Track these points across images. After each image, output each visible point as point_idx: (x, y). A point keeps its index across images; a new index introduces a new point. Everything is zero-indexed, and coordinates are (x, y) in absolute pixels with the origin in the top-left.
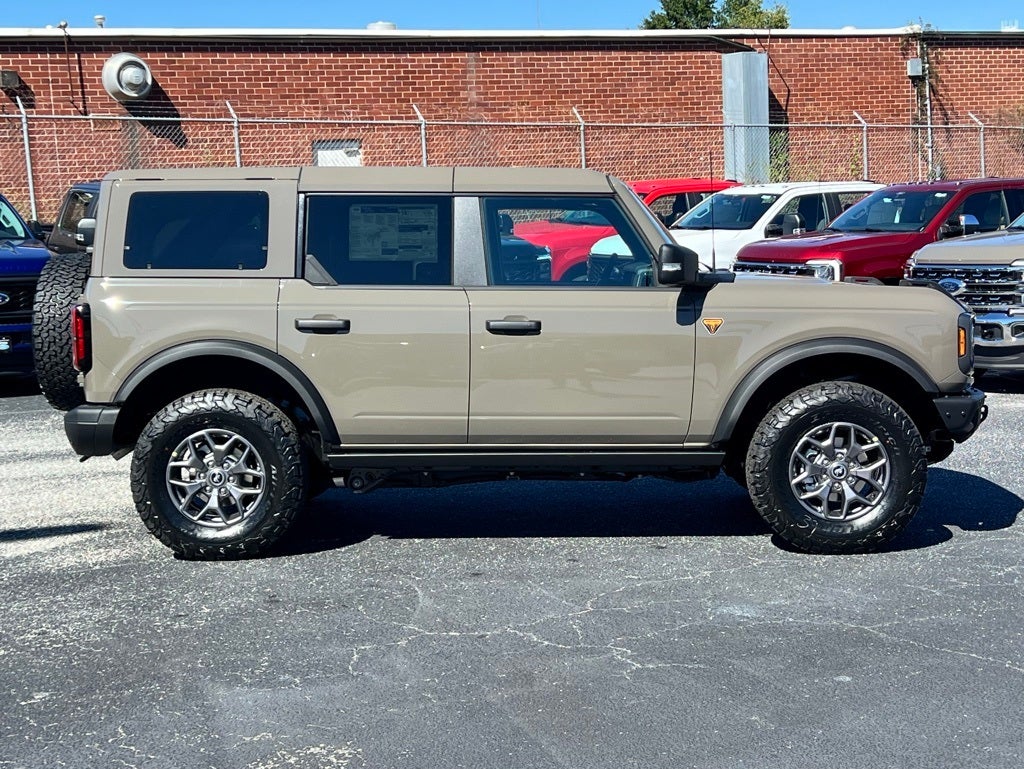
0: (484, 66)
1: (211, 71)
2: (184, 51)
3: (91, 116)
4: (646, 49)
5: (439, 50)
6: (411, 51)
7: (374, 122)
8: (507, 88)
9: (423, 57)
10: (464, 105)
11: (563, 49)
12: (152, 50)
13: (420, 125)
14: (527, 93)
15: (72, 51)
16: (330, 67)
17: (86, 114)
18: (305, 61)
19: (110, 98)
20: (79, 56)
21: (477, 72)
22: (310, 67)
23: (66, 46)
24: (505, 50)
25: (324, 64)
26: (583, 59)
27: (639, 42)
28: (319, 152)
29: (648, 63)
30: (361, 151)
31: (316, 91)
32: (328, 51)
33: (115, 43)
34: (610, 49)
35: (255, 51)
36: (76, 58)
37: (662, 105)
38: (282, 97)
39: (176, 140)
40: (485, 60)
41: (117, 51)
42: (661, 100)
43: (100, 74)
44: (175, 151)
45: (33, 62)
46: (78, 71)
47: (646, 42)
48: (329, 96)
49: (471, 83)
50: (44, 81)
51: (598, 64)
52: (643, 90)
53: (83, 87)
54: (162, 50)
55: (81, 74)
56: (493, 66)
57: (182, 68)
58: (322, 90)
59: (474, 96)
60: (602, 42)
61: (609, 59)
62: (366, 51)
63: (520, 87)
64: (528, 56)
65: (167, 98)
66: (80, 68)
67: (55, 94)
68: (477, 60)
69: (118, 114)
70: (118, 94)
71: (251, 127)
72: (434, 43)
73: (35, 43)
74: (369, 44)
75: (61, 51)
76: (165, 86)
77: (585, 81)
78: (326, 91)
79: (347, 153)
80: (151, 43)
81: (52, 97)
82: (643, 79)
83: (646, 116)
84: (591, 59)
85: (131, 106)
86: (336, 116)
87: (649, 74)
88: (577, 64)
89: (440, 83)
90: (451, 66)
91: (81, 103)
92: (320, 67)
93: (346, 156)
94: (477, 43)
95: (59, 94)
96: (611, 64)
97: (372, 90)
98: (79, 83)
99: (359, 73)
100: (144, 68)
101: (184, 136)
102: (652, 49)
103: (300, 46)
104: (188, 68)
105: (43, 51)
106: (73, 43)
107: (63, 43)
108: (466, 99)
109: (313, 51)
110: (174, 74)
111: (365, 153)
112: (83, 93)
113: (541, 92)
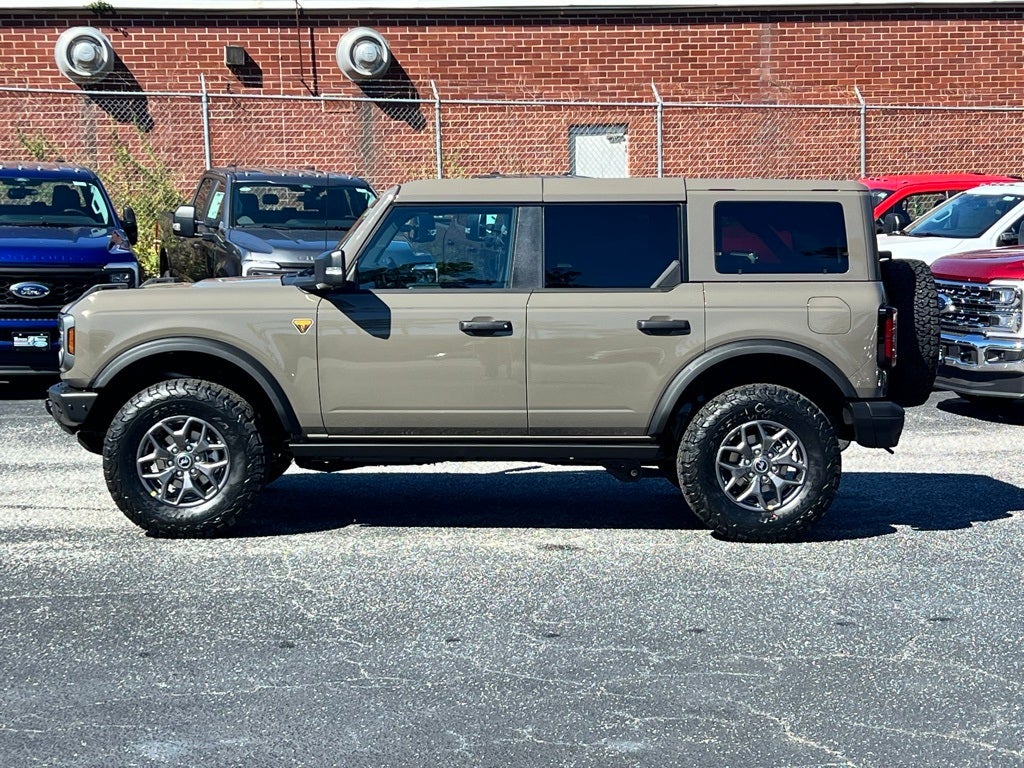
0: (782, 39)
1: (457, 47)
2: (428, 25)
3: (322, 96)
4: (994, 18)
5: (727, 21)
6: (693, 22)
7: (644, 104)
8: (810, 64)
9: (707, 29)
10: (755, 84)
11: (885, 19)
12: (393, 24)
13: (656, 107)
14: (835, 70)
15: (304, 25)
16: (595, 42)
17: (316, 94)
18: (566, 35)
19: (344, 77)
20: (312, 31)
21: (773, 46)
22: (572, 42)
23: (297, 20)
24: (809, 20)
25: (588, 38)
26: (910, 30)
27: (984, 10)
28: (578, 138)
29: (996, 35)
30: (626, 137)
31: (577, 69)
32: (593, 23)
33: (351, 17)
34: (946, 18)
35: (508, 24)
36: (309, 33)
37: (1011, 84)
38: (537, 76)
39: (416, 124)
40: (784, 32)
41: (354, 25)
42: (1010, 78)
43: (334, 51)
44: (413, 136)
45: (262, 37)
46: (310, 47)
47: (994, 10)
48: (592, 75)
49: (765, 59)
50: (273, 58)
51: (929, 36)
52: (987, 66)
53: (314, 64)
54: (403, 24)
55: (313, 51)
56: (793, 39)
57: (424, 43)
58: (583, 68)
59: (767, 74)
60: (935, 10)
61: (943, 29)
62: (638, 23)
63: (827, 64)
64: (838, 26)
65: (407, 78)
66: (313, 44)
67: (284, 72)
68: (773, 32)
69: (351, 95)
70: (352, 73)
71: (500, 110)
72: (721, 13)
73: (265, 17)
74: (643, 15)
75: (292, 25)
76: (405, 64)
77: (910, 55)
78: (588, 68)
79: (610, 139)
80: (391, 16)
81: (281, 75)
82: (988, 54)
83: (990, 98)
84: (920, 29)
85: (368, 86)
86: (599, 97)
87: (995, 47)
88: (901, 36)
89: (726, 59)
90: (741, 39)
91: (312, 82)
92: (583, 42)
93: (608, 142)
94: (774, 12)
95: (288, 72)
96: (946, 36)
97: (643, 67)
98: (311, 61)
99: (629, 48)
100: (380, 45)
101: (424, 120)
102: (1002, 18)
103: (560, 18)
104: (432, 44)
105: (273, 25)
106: (306, 16)
107: (294, 17)
108: (758, 77)
109: (575, 23)
110: (415, 51)
111: (631, 140)
112: (315, 71)
113: (853, 69)
